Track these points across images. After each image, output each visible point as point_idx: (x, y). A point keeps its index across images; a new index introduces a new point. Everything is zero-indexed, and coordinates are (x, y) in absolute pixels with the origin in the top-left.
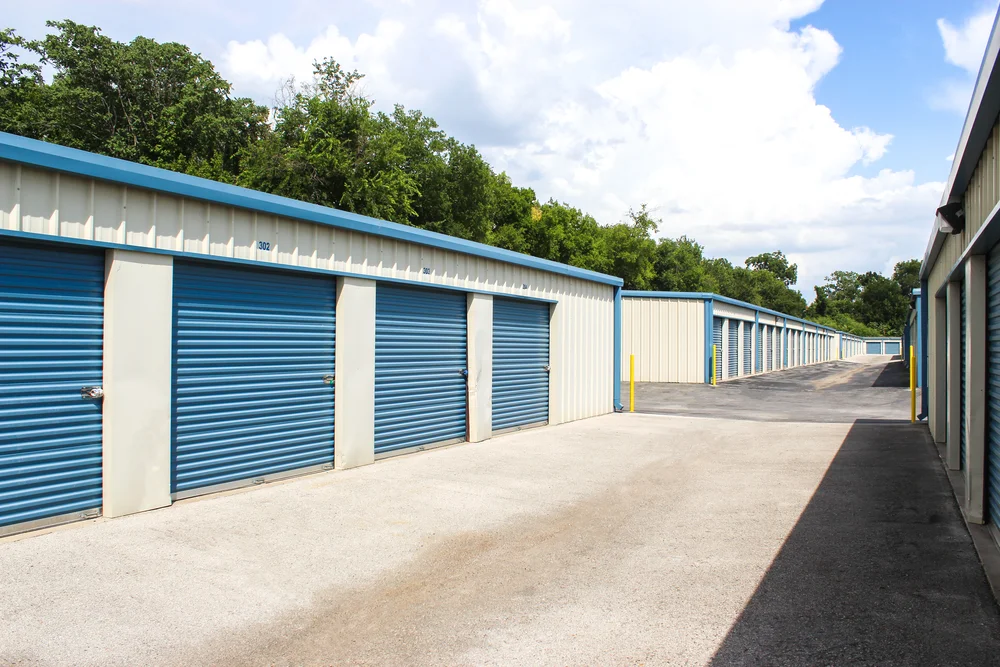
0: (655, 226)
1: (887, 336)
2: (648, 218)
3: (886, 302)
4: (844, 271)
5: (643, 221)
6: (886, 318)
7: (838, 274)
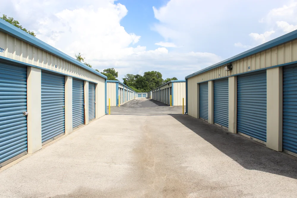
0: (83, 60)
1: (143, 92)
2: (81, 57)
3: (143, 83)
4: (130, 74)
5: (79, 58)
6: (143, 87)
7: (128, 75)
